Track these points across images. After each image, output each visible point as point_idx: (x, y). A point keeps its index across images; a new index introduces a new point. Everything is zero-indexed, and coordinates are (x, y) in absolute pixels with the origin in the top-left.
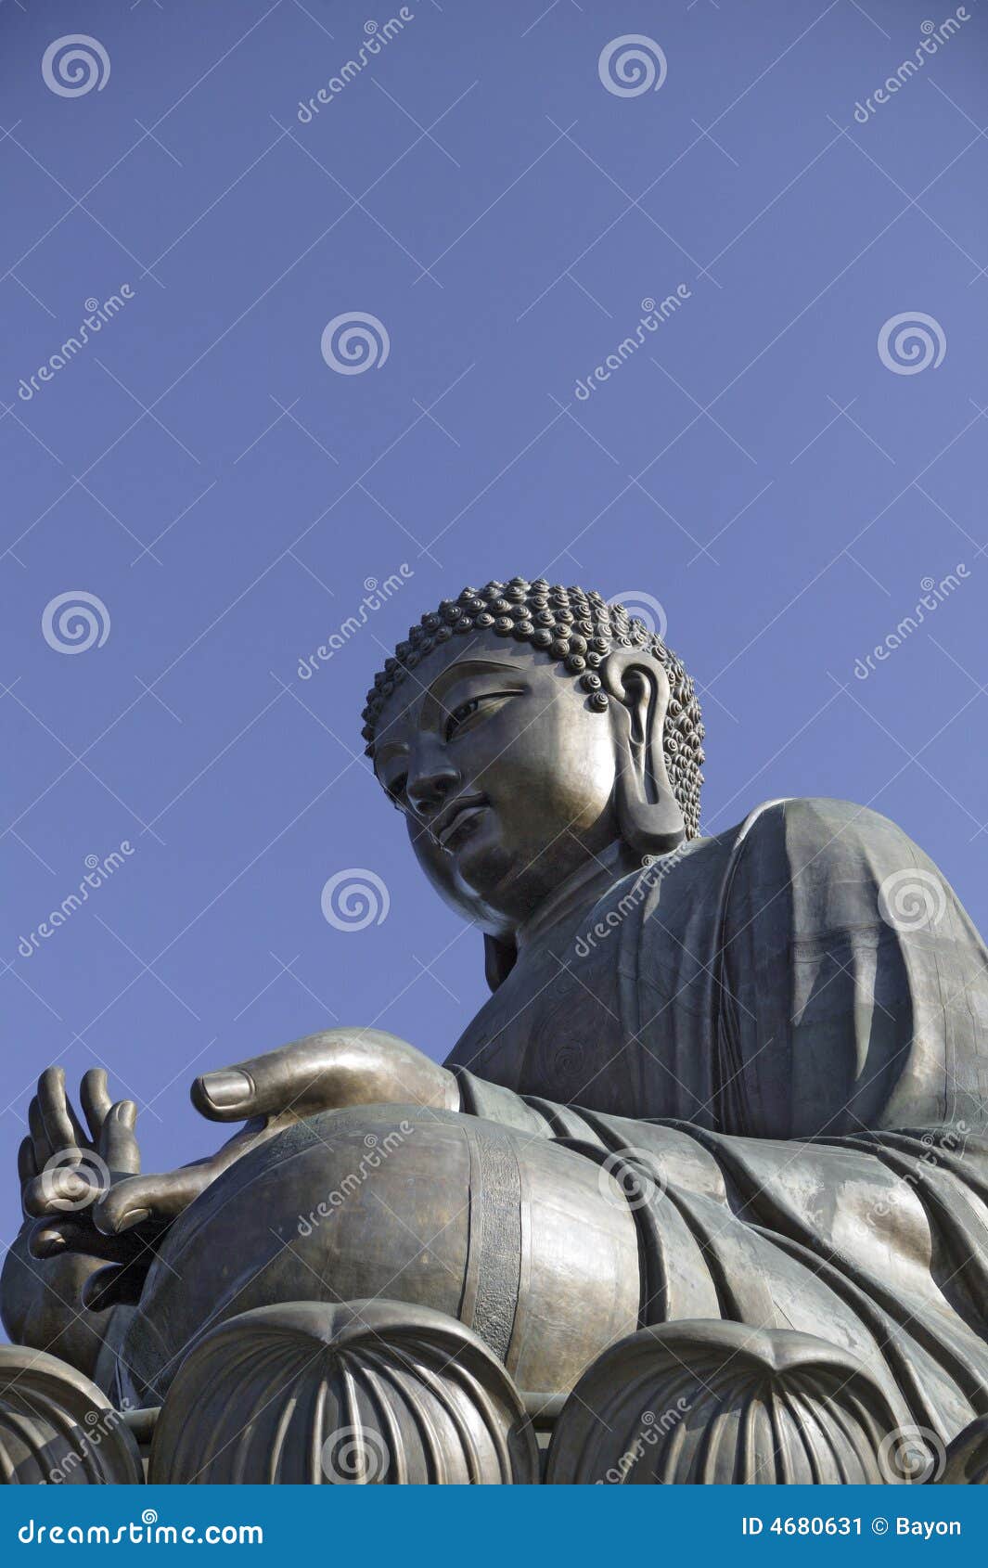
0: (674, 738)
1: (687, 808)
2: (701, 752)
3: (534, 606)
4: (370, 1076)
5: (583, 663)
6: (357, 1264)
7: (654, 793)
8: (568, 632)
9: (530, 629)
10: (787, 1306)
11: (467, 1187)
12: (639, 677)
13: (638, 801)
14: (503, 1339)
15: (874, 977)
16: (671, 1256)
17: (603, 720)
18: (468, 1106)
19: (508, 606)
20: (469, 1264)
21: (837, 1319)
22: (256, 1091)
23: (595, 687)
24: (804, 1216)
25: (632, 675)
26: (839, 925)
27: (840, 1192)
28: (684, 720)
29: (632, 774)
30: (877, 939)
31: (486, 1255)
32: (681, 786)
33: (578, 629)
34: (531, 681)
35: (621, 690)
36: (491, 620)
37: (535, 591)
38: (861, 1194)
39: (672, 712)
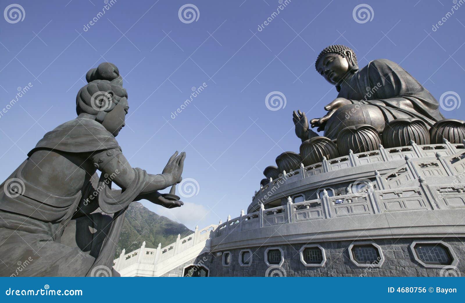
2: (357, 59)
3: (333, 48)
4: (342, 103)
5: (341, 53)
6: (352, 121)
8: (338, 50)
9: (333, 51)
13: (352, 66)
15: (393, 78)
17: (345, 58)
18: (353, 103)
19: (330, 49)
22: (331, 107)
23: (343, 55)
24: (396, 106)
25: (347, 53)
26: (386, 73)
27: (400, 102)
29: (350, 63)
31: (366, 118)
33: (339, 49)
34: (335, 57)
35: (346, 55)
36: (328, 51)
37: (332, 46)
38: (402, 102)
39: (353, 55)
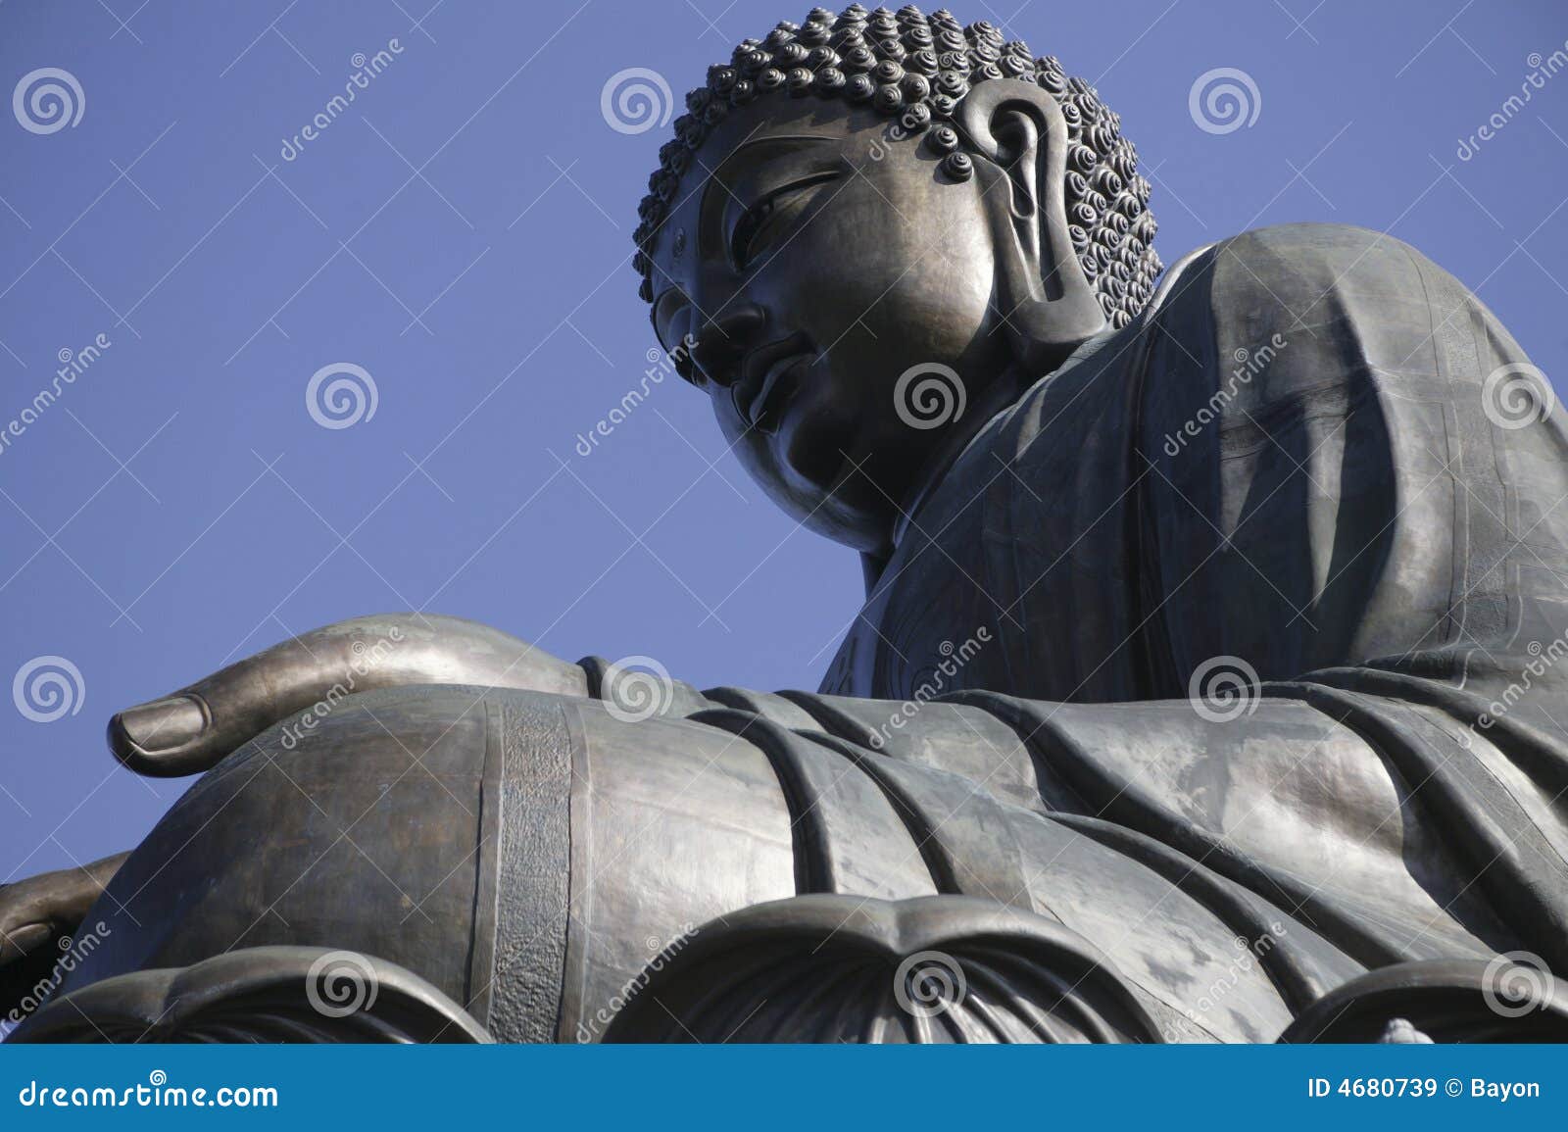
0: (1091, 203)
1: (1127, 305)
5: (927, 113)
7: (1055, 284)
8: (899, 72)
10: (1072, 911)
11: (477, 785)
12: (1017, 119)
13: (1031, 299)
14: (549, 1008)
15: (1341, 457)
16: (845, 851)
20: (480, 898)
21: (1173, 926)
22: (214, 722)
23: (950, 145)
24: (1168, 799)
25: (1006, 116)
26: (1287, 392)
27: (1235, 759)
28: (1105, 174)
29: (1020, 264)
30: (1346, 400)
32: (1113, 273)
34: (847, 155)
35: (991, 143)
38: (1273, 756)
